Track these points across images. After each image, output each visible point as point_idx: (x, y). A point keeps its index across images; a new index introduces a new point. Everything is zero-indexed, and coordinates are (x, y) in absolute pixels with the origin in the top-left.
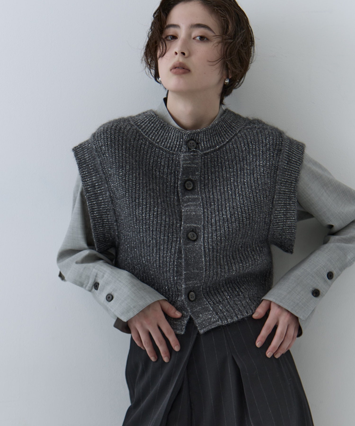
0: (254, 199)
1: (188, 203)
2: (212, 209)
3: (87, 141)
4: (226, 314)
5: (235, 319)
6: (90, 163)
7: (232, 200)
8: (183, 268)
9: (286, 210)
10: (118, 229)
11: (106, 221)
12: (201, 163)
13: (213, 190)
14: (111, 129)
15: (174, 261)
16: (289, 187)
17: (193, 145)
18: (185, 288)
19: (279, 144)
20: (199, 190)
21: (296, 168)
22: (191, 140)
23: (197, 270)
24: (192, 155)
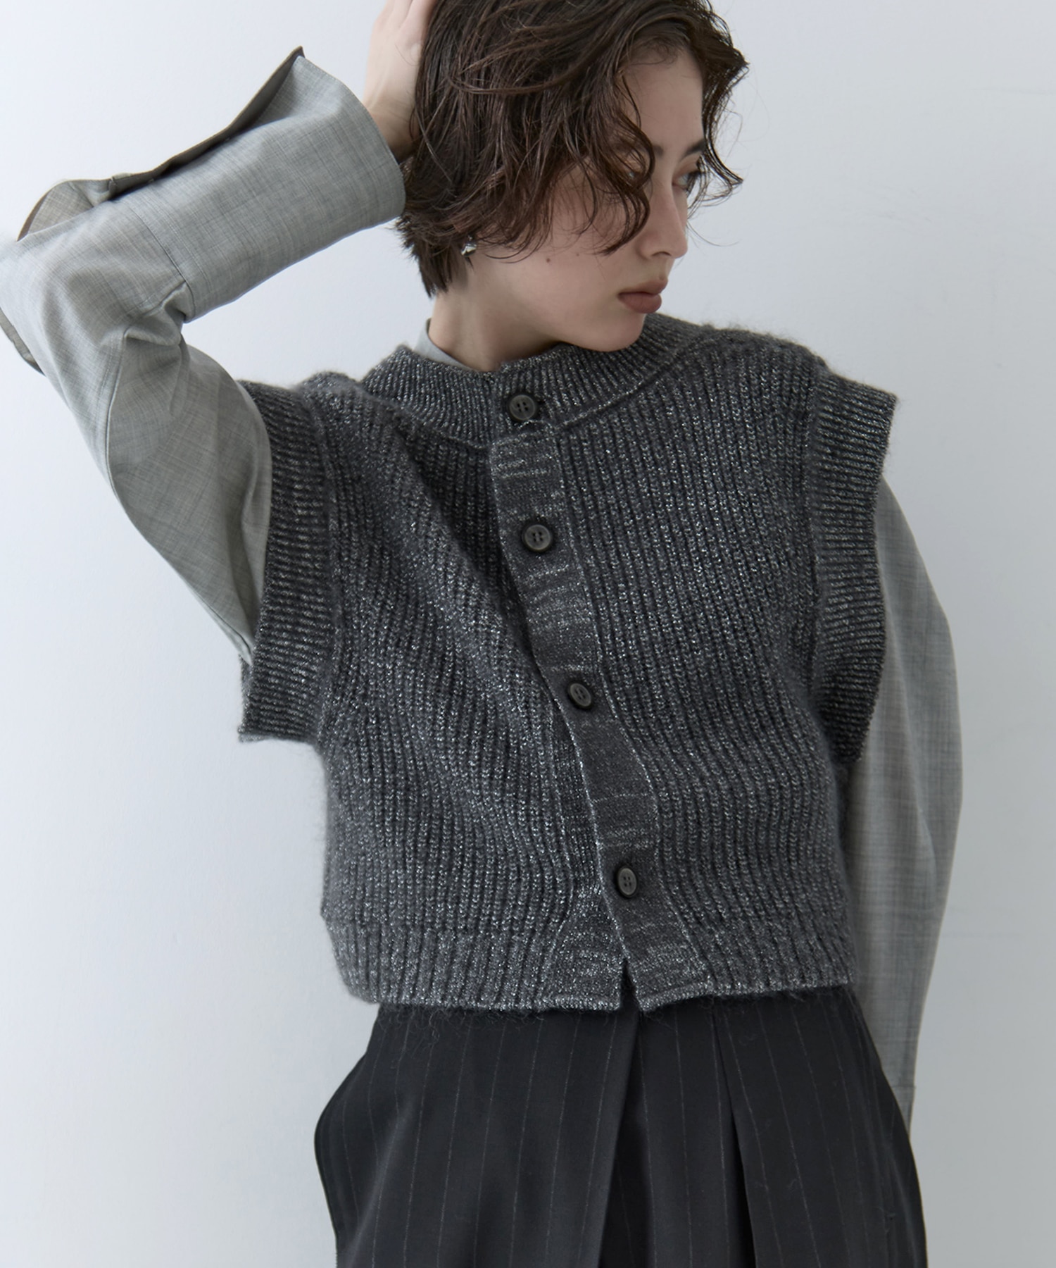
0: (748, 569)
1: (544, 593)
2: (622, 603)
4: (734, 963)
7: (683, 574)
8: (587, 789)
9: (855, 601)
12: (561, 460)
13: (616, 544)
16: (850, 528)
17: (526, 409)
18: (606, 853)
19: (799, 394)
20: (572, 546)
21: (865, 467)
22: (518, 392)
23: (631, 790)
24: (526, 440)
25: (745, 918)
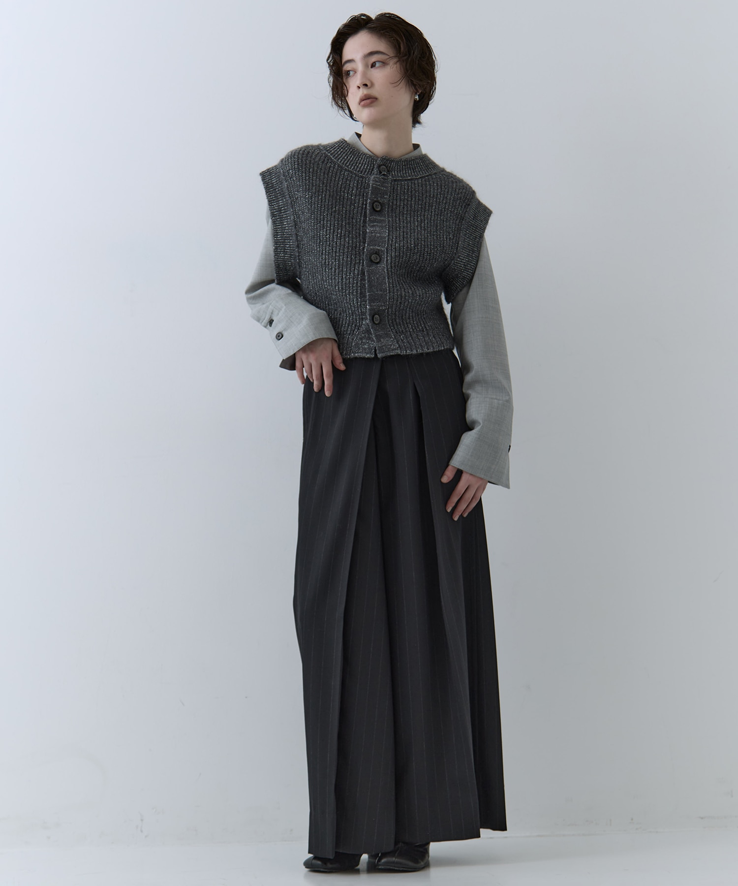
1: (375, 224)
3: (275, 166)
4: (407, 345)
5: (415, 352)
6: (277, 187)
8: (367, 290)
10: (299, 256)
11: (288, 247)
12: (391, 187)
13: (399, 217)
14: (299, 153)
15: (357, 283)
18: (370, 309)
20: (386, 213)
22: (384, 165)
23: (381, 291)
24: (382, 178)
25: (410, 332)
